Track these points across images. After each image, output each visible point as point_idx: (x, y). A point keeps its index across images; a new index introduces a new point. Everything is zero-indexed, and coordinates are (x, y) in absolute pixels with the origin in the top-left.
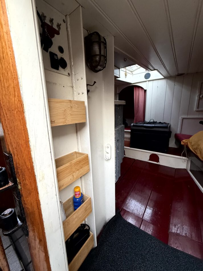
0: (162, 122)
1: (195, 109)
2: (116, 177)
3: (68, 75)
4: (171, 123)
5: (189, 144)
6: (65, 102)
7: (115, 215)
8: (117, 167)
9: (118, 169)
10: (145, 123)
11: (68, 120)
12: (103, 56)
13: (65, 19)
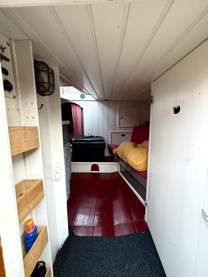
0: (98, 136)
1: (118, 126)
2: (67, 195)
3: (14, 98)
4: (104, 137)
5: (118, 152)
6: (19, 130)
7: (68, 235)
8: (68, 185)
9: (68, 186)
10: (85, 138)
11: (22, 147)
12: (51, 84)
13: (9, 42)
